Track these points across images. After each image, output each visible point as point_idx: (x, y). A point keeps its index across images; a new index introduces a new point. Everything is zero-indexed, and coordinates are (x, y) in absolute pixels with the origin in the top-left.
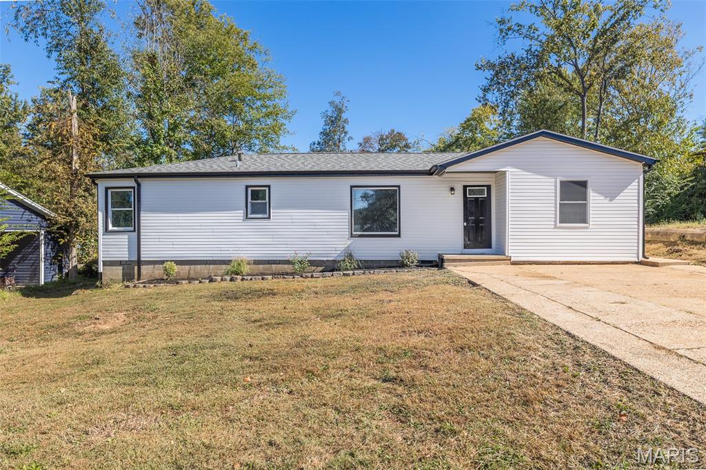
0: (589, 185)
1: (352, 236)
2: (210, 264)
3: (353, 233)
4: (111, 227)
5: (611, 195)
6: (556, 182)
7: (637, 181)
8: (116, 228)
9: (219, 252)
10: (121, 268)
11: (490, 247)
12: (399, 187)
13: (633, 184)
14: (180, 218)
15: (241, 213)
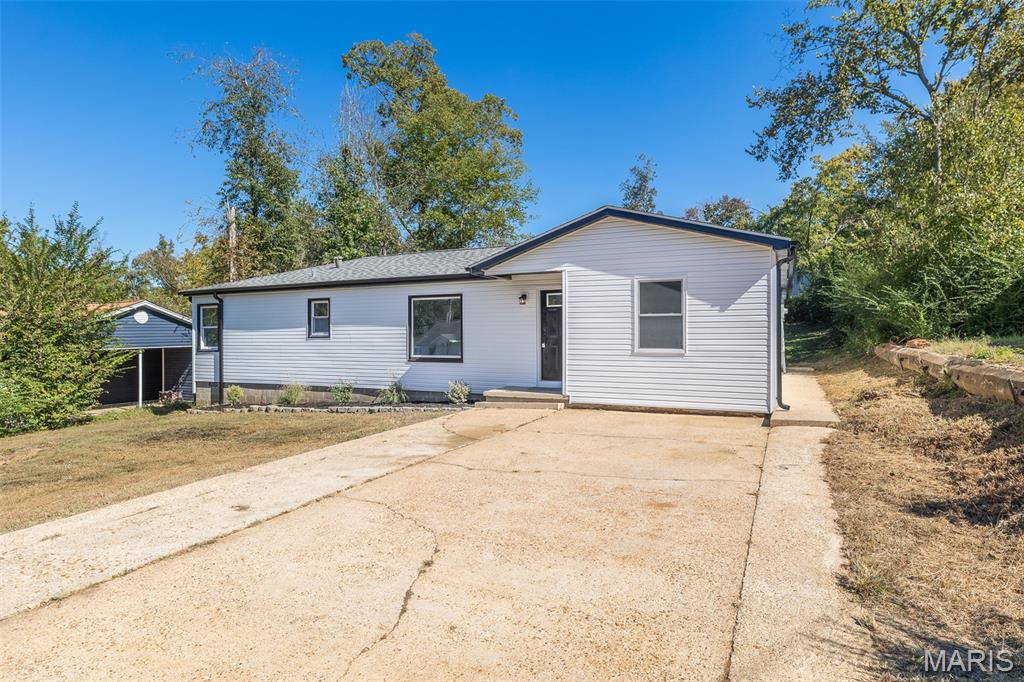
0: (685, 286)
1: (410, 360)
3: (413, 356)
4: (203, 347)
5: (723, 300)
6: (632, 285)
7: (765, 277)
8: (207, 348)
10: (210, 389)
12: (461, 295)
13: (760, 282)
15: (304, 330)
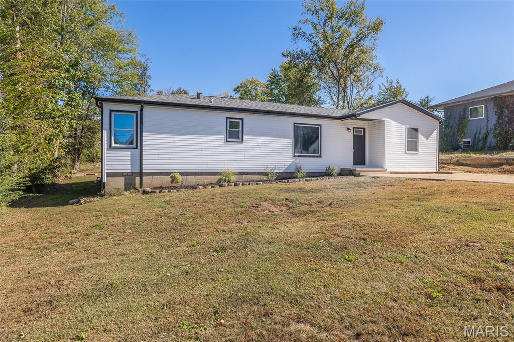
0: (419, 130)
1: (295, 156)
2: (198, 175)
3: (296, 154)
4: (113, 145)
5: (427, 137)
6: (406, 128)
7: (436, 130)
8: (119, 146)
9: (206, 166)
10: (124, 178)
11: (364, 164)
12: (320, 125)
13: (434, 133)
14: (175, 139)
15: (222, 137)
